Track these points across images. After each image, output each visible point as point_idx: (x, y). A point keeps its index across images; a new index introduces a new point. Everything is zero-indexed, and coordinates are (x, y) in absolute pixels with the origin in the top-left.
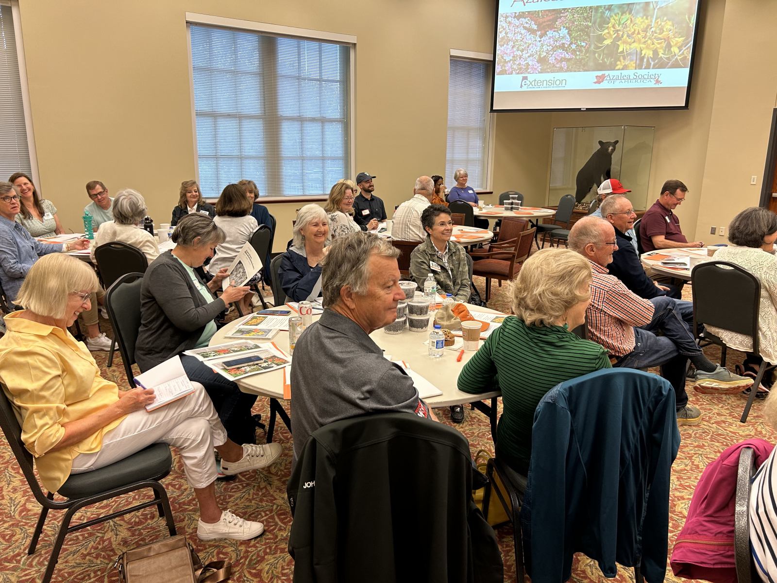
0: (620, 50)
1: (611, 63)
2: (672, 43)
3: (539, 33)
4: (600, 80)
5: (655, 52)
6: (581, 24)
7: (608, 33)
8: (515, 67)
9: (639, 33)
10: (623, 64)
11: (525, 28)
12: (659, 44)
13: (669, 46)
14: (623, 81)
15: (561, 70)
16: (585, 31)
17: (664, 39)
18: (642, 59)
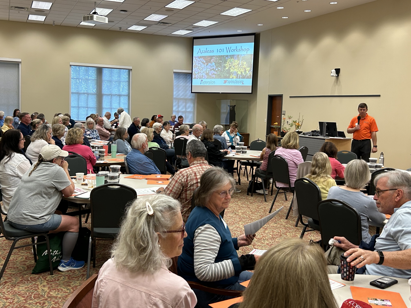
0: (231, 71)
1: (228, 76)
3: (206, 64)
4: (225, 82)
5: (242, 73)
6: (219, 62)
7: (227, 65)
8: (199, 76)
9: (236, 66)
10: (232, 76)
11: (201, 62)
12: (243, 70)
13: (245, 71)
14: (232, 83)
15: (213, 78)
16: (220, 64)
17: (244, 68)
18: (238, 75)
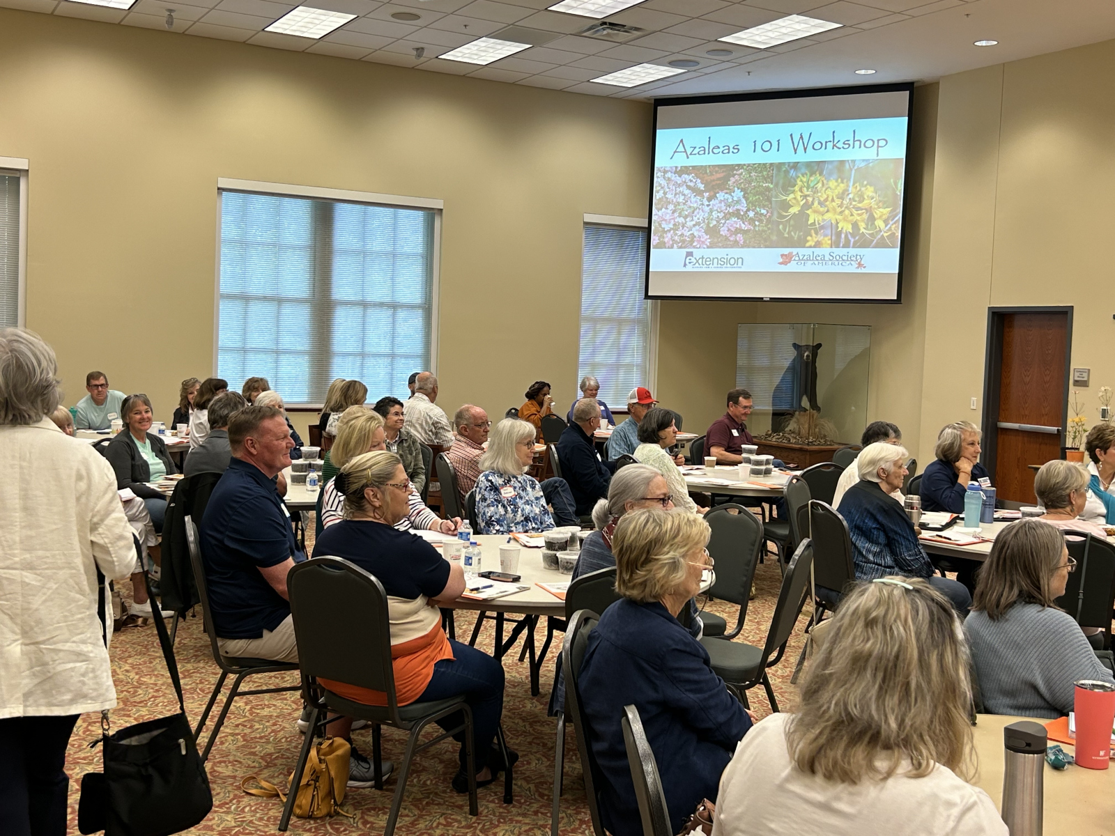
0: (811, 221)
1: (799, 237)
2: (876, 216)
3: (706, 195)
5: (855, 226)
6: (759, 186)
7: (795, 198)
8: (676, 238)
9: (833, 200)
10: (816, 240)
11: (689, 187)
12: (859, 215)
13: (872, 219)
14: (816, 262)
15: (736, 244)
16: (766, 196)
17: (866, 209)
18: (839, 234)
